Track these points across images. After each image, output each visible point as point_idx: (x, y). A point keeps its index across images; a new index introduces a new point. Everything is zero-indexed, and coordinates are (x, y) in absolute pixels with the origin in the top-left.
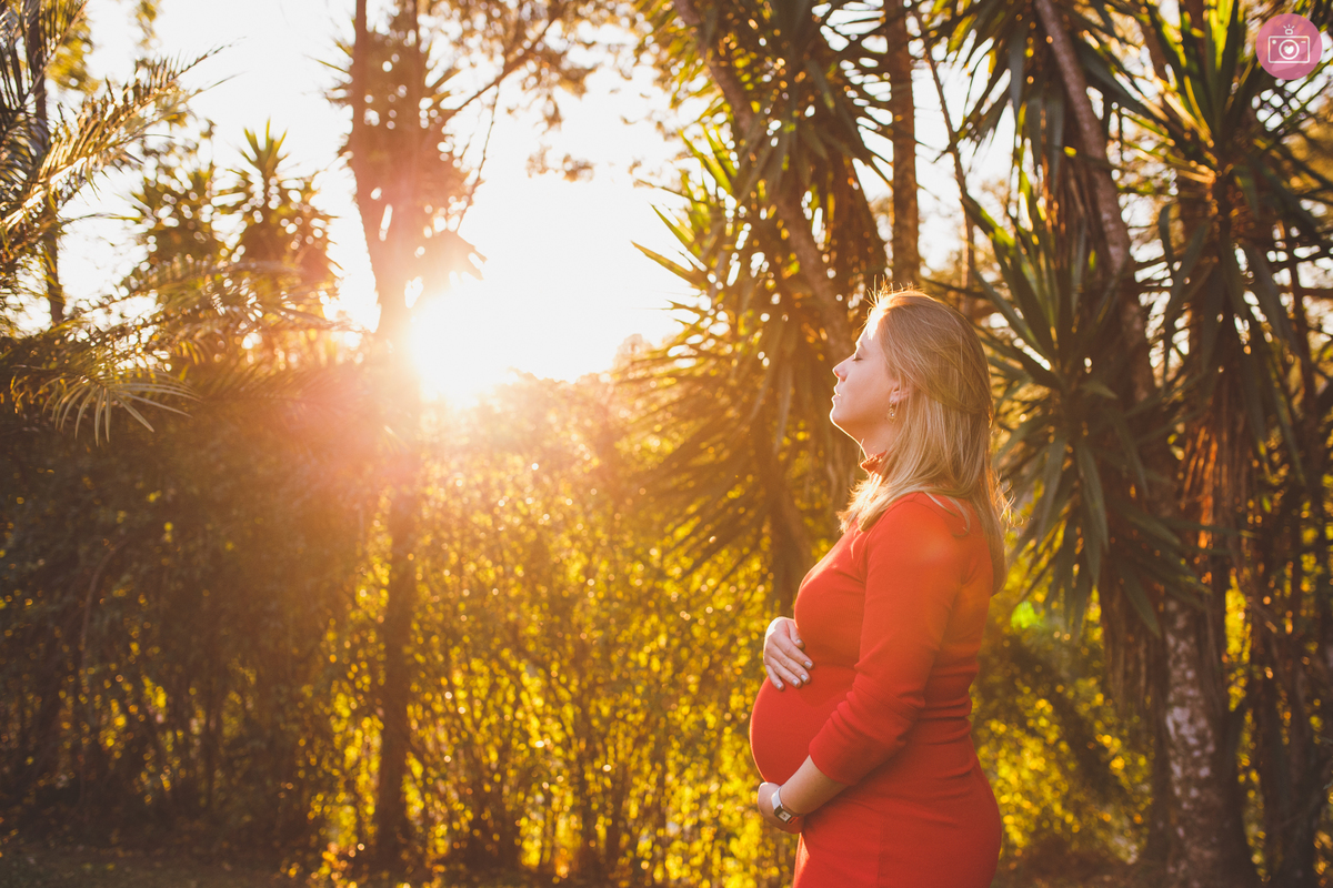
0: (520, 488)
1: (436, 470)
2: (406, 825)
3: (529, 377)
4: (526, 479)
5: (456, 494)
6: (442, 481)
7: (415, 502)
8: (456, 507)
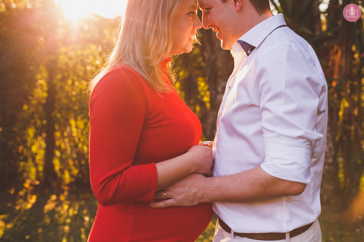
0: (94, 57)
1: (63, 49)
2: (54, 174)
3: (98, 16)
4: (97, 53)
5: (71, 59)
6: (66, 54)
7: (55, 62)
8: (71, 63)
